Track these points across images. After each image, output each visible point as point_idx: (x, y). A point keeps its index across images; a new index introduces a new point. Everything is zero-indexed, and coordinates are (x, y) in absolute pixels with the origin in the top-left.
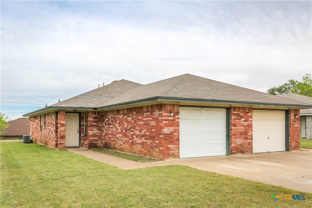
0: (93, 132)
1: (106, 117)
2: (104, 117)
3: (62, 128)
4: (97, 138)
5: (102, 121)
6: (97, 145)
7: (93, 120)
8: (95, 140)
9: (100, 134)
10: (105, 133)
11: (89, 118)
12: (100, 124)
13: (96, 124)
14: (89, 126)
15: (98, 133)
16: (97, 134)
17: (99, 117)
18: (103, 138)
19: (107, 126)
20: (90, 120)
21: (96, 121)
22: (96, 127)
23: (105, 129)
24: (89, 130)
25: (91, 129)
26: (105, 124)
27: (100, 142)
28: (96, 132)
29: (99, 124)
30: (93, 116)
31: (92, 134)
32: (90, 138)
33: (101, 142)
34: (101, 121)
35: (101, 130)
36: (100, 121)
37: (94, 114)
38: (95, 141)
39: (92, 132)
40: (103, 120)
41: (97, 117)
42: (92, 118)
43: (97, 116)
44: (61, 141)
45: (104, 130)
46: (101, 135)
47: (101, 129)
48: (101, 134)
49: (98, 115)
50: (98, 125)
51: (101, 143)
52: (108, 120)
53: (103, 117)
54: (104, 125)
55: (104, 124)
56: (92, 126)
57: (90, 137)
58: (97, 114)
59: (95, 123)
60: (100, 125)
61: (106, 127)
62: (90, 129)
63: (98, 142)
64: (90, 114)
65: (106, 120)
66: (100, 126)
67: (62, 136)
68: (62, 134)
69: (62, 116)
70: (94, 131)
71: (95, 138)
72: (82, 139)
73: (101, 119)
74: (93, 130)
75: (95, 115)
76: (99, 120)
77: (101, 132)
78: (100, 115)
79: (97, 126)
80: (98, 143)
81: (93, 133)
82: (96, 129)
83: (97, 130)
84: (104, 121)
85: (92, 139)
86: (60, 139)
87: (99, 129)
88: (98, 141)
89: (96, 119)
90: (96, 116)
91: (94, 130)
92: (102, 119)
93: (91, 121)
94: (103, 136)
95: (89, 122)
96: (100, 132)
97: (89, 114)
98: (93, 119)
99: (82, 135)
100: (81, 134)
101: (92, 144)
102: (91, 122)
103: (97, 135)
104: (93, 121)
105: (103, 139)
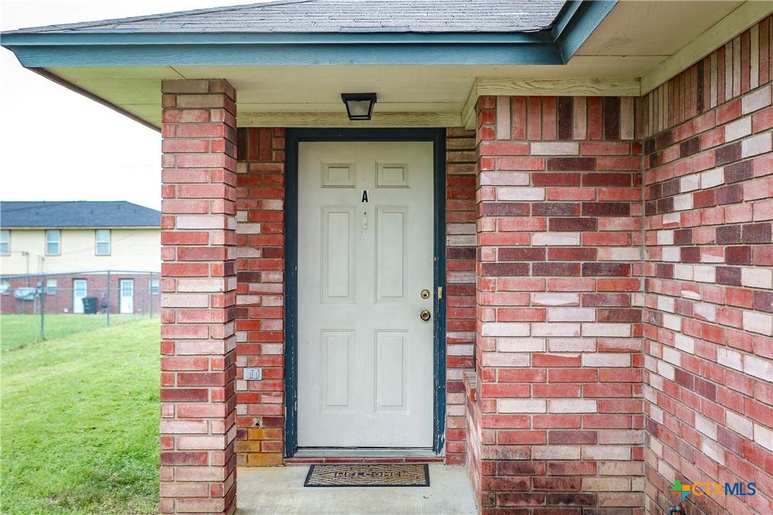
0: (541, 329)
1: (692, 147)
2: (672, 153)
3: (185, 285)
4: (590, 406)
5: (650, 211)
6: (590, 485)
7: (537, 194)
8: (566, 431)
9: (624, 360)
10: (672, 356)
11: (485, 178)
12: (627, 239)
13: (571, 239)
14: (491, 269)
15: (602, 349)
16: (589, 361)
17: (608, 157)
18: (657, 415)
19: (704, 273)
20: (505, 195)
21: (572, 208)
22: (573, 271)
23: (683, 309)
24: (488, 313)
25: (510, 300)
26: (682, 236)
27: (624, 453)
28: (572, 329)
29: (610, 240)
30: (538, 148)
31: (525, 362)
32: (507, 406)
33: (638, 454)
34: (638, 210)
35: (632, 316)
36: (622, 210)
37: (551, 120)
38: (558, 439)
39: (521, 329)
40: (656, 188)
41: (588, 163)
42: (524, 178)
43: (587, 153)
44: (178, 427)
45: (673, 322)
46: (634, 378)
47: (638, 300)
48: (637, 357)
49: (590, 136)
50: (603, 255)
51: (637, 468)
52: (715, 178)
53: (656, 161)
54: (672, 254)
55: (666, 237)
56: (523, 271)
57: (506, 396)
58: (580, 128)
59: (558, 226)
60: (619, 254)
61: (692, 285)
62: (497, 299)
63: (593, 452)
64: (503, 128)
65: (689, 183)
66: (622, 269)
67: (189, 368)
68: (183, 348)
69: (188, 160)
70: (543, 319)
71: (561, 406)
72: (459, 387)
73: (639, 181)
74: (541, 315)
75: (565, 133)
76: (605, 194)
77: (637, 334)
78: (626, 133)
79: (593, 270)
80: (593, 463)
81: (538, 346)
82: (574, 298)
83: (591, 313)
84: (667, 207)
85: (522, 417)
86: (170, 408)
87: (613, 300)
88: (592, 440)
89: (573, 182)
90: (568, 149)
91: (552, 314)
92: (648, 179)
93: (517, 209)
94: (655, 381)
95: (487, 224)
96: (624, 329)
97: (491, 134)
98: (538, 180)
99: (452, 350)
100: (450, 335)
101: (523, 468)
102: (509, 222)
103: (594, 370)
104: (539, 209)
105: (654, 429)
